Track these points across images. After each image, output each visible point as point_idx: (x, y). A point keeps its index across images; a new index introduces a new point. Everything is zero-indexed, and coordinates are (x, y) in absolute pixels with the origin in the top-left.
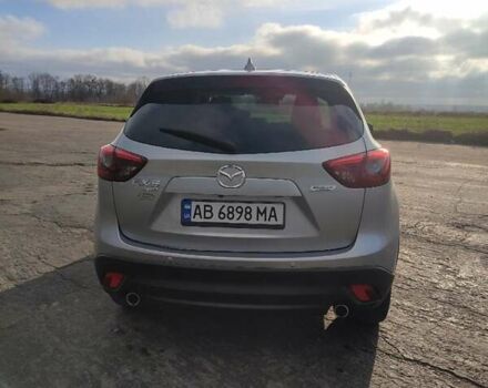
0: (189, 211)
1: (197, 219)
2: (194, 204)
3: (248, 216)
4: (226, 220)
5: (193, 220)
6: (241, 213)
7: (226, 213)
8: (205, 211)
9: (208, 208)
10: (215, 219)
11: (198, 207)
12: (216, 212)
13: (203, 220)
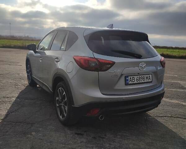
0: (128, 80)
1: (131, 83)
2: (129, 77)
3: (144, 80)
4: (139, 82)
5: (129, 83)
6: (142, 79)
7: (138, 79)
8: (133, 79)
9: (133, 78)
10: (136, 82)
11: (130, 78)
12: (136, 79)
13: (132, 83)
